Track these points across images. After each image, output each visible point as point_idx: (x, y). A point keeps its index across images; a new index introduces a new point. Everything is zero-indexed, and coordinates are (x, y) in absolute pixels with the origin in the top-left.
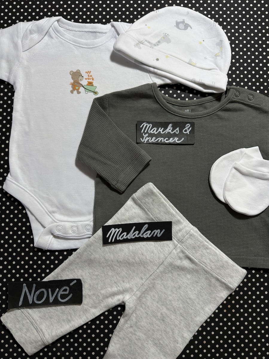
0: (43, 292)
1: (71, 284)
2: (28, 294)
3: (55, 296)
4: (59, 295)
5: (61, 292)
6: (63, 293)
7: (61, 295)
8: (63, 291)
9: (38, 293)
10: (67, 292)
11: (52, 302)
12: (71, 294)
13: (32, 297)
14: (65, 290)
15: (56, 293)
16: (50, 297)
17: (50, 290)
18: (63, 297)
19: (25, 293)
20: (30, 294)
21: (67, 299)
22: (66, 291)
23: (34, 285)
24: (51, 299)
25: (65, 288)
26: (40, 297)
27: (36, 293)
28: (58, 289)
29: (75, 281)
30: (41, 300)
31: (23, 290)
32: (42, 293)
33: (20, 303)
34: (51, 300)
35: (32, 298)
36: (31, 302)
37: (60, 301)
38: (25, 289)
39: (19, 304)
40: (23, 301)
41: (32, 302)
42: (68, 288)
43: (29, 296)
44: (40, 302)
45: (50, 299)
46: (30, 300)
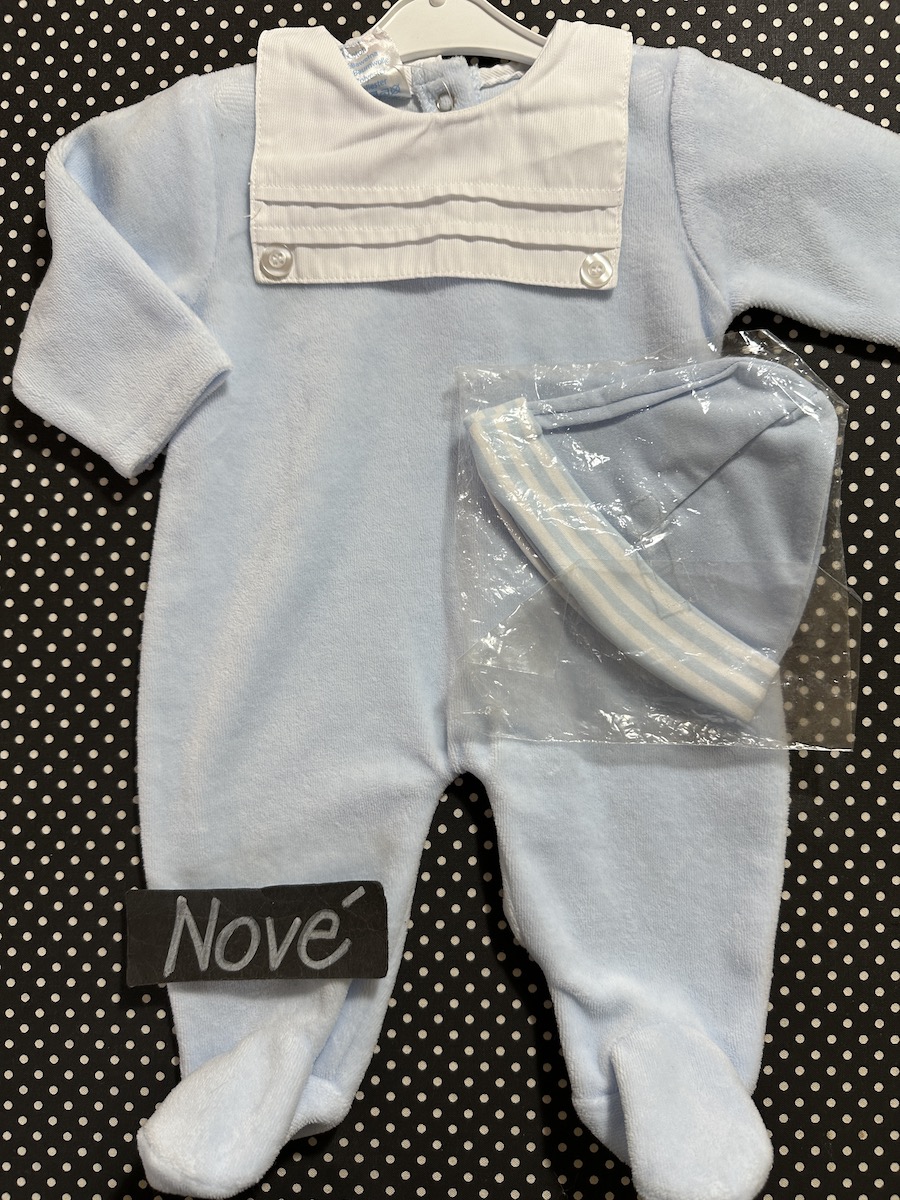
0: (245, 929)
1: (347, 902)
2: (194, 934)
3: (288, 945)
4: (304, 943)
5: (311, 934)
6: (317, 937)
7: (310, 943)
8: (317, 928)
9: (228, 931)
10: (332, 934)
11: (277, 966)
12: (347, 940)
13: (210, 945)
14: (325, 925)
15: (293, 935)
16: (271, 948)
17: (269, 922)
18: (318, 949)
19: (186, 930)
20: (203, 937)
21: (331, 960)
22: (328, 929)
23: (216, 903)
24: (276, 958)
25: (323, 915)
26: (235, 949)
27: (224, 932)
28: (298, 921)
29: (361, 892)
30: (240, 959)
31: (177, 921)
32: (242, 935)
33: (169, 968)
34: (276, 960)
35: (209, 949)
36: (204, 966)
37: (306, 968)
38: (184, 915)
39: (166, 970)
40: (178, 961)
41: (207, 966)
42: (333, 917)
43: (197, 942)
44: (236, 967)
45: (271, 957)
46: (200, 957)
